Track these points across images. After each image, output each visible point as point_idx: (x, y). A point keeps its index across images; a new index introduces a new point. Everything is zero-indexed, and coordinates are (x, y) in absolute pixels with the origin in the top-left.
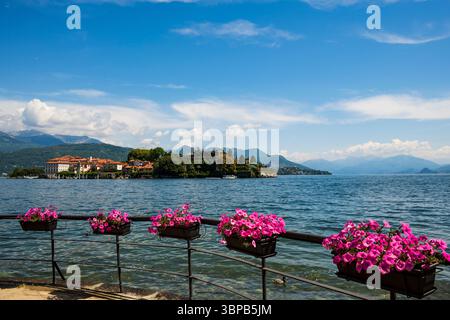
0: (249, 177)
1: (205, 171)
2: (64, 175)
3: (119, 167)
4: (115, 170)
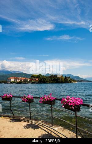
2: (12, 83)
3: (29, 80)
4: (27, 81)
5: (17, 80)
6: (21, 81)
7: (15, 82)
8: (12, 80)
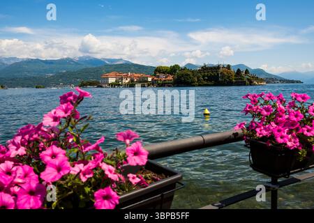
0: (245, 85)
1: (211, 81)
3: (150, 79)
4: (147, 81)
5: (122, 80)
6: (132, 81)
7: (119, 85)
8: (112, 80)
